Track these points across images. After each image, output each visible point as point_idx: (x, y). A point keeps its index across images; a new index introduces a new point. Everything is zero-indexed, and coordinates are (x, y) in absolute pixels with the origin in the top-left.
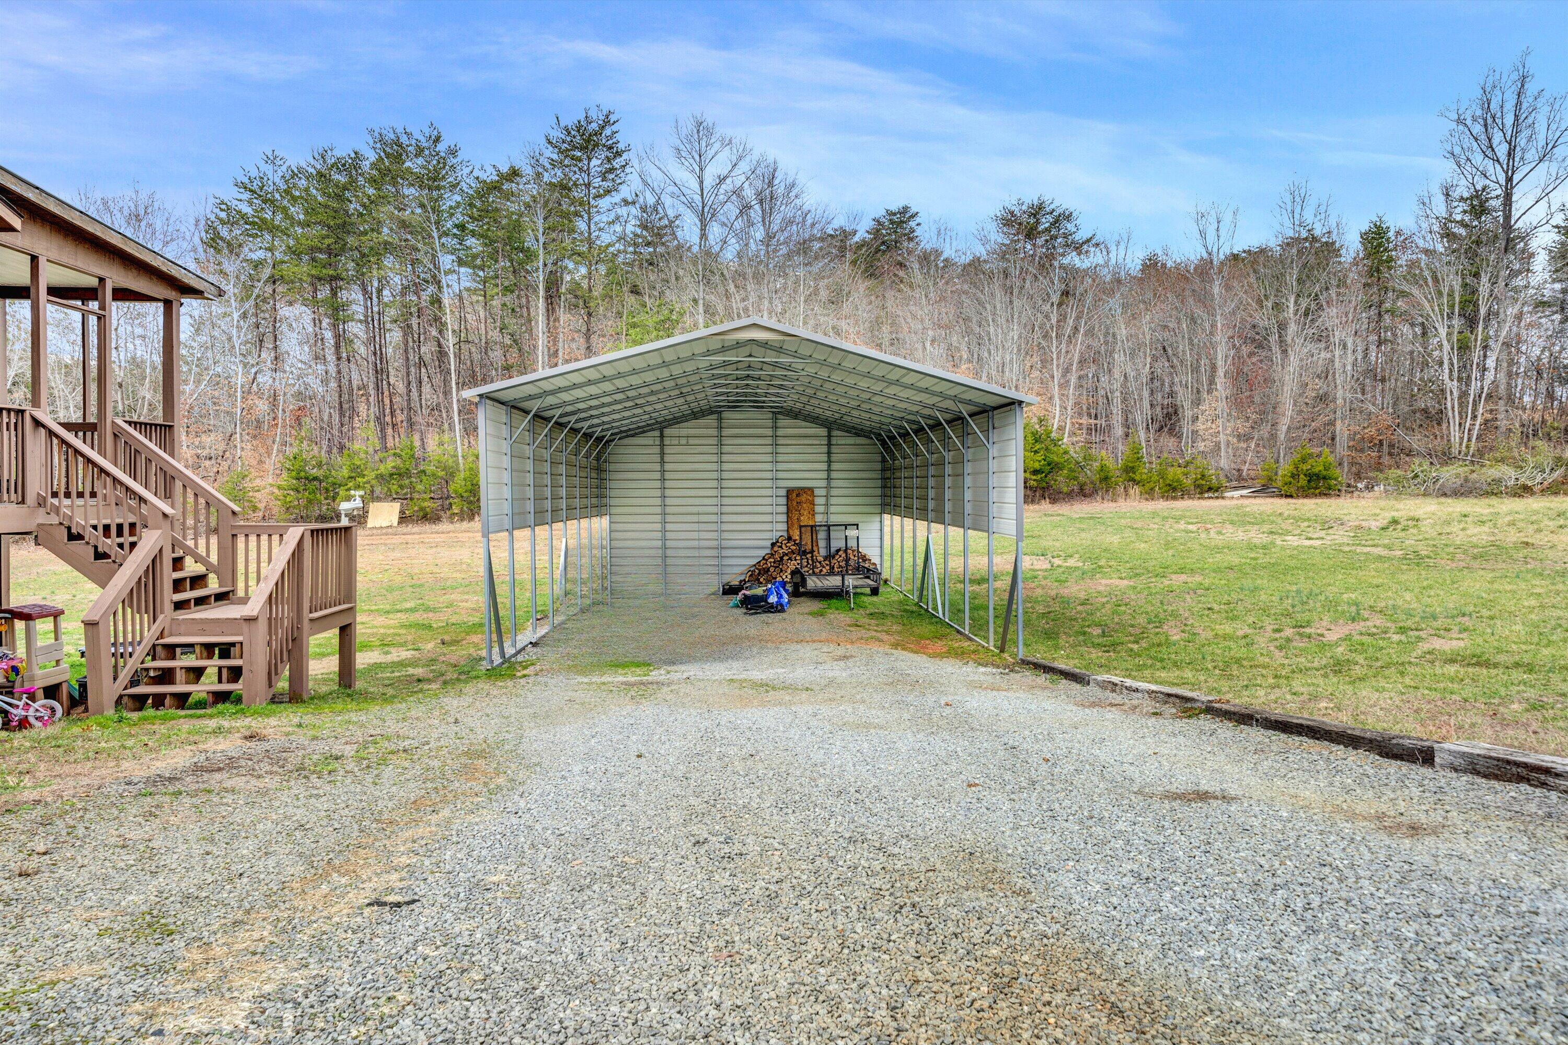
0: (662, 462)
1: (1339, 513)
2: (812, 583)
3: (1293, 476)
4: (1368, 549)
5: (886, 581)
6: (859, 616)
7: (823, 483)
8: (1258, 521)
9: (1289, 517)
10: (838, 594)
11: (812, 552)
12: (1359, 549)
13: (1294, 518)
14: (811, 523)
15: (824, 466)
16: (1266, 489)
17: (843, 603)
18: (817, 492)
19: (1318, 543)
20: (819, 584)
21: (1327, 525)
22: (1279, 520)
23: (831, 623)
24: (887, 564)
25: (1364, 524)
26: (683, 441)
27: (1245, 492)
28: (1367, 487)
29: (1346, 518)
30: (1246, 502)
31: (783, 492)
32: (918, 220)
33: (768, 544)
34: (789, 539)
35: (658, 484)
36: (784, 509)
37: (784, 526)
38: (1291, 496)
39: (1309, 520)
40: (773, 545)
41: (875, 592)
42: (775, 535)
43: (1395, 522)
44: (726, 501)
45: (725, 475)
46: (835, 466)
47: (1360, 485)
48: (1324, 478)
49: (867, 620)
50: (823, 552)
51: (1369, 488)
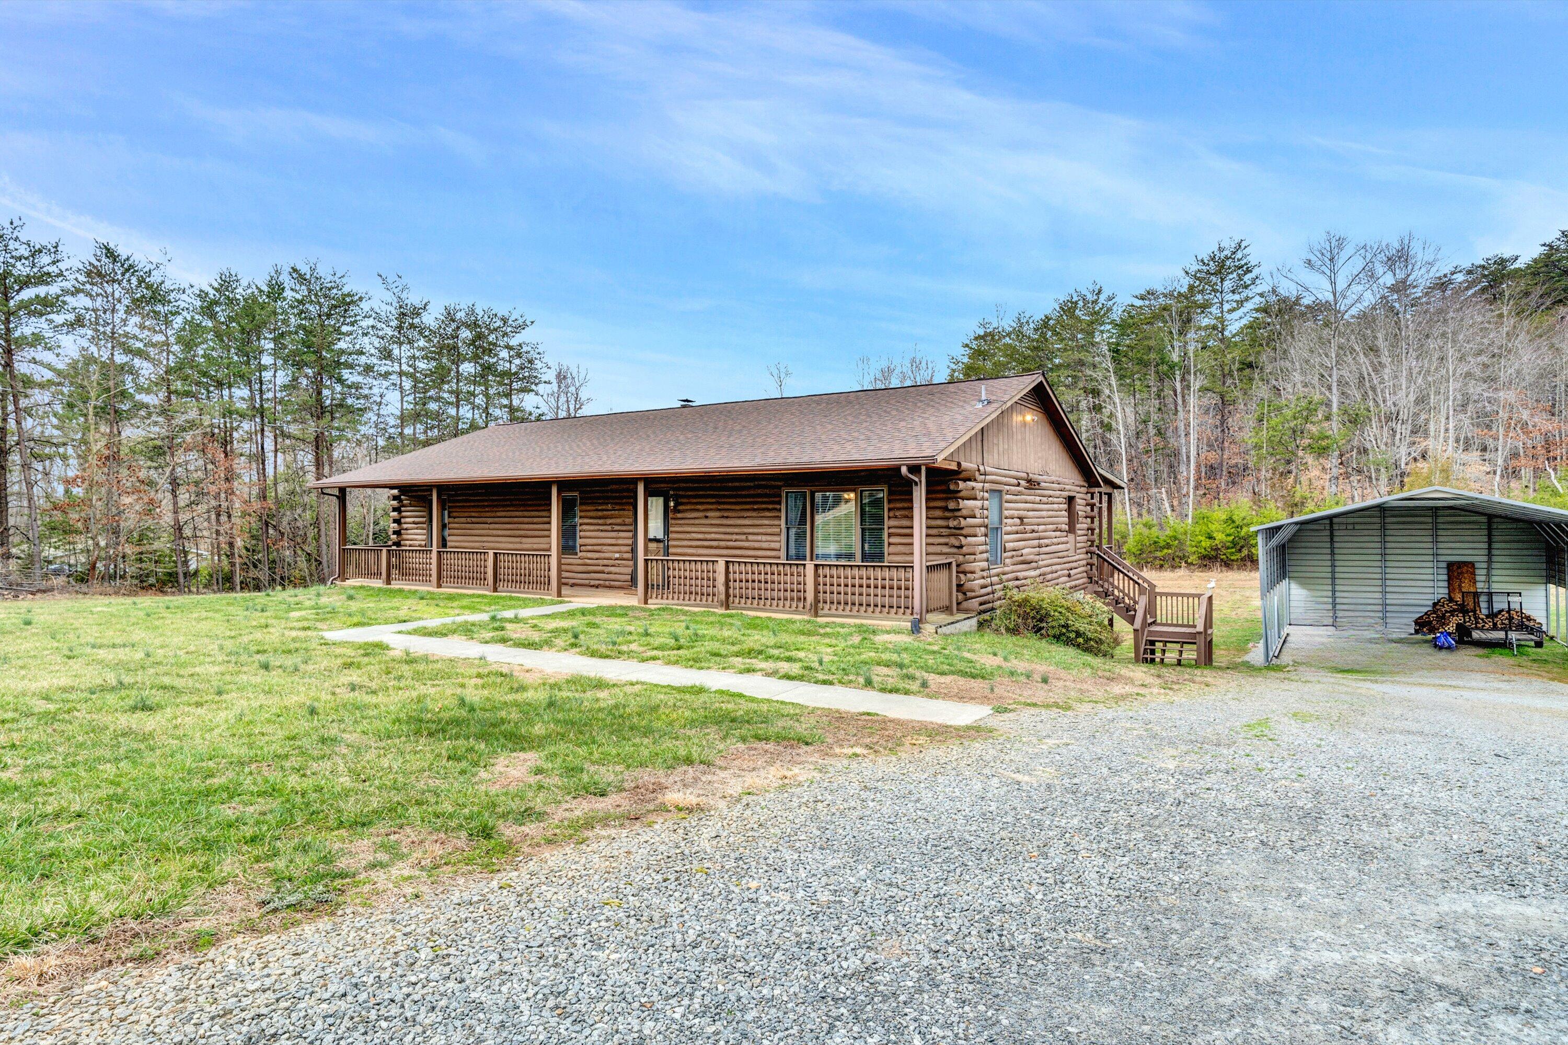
0: (1332, 541)
2: (1476, 635)
5: (1552, 638)
6: (1522, 660)
7: (1485, 558)
10: (1503, 645)
11: (1474, 611)
14: (1472, 590)
15: (1486, 546)
17: (1507, 651)
18: (1477, 565)
20: (1483, 636)
23: (1495, 662)
24: (1553, 624)
26: (1350, 527)
31: (1444, 565)
33: (1431, 603)
34: (1451, 600)
35: (1329, 557)
36: (1445, 577)
37: (1446, 591)
40: (1435, 604)
41: (1539, 645)
42: (1437, 597)
44: (1388, 570)
45: (1388, 551)
46: (1495, 545)
49: (1529, 664)
50: (1485, 611)
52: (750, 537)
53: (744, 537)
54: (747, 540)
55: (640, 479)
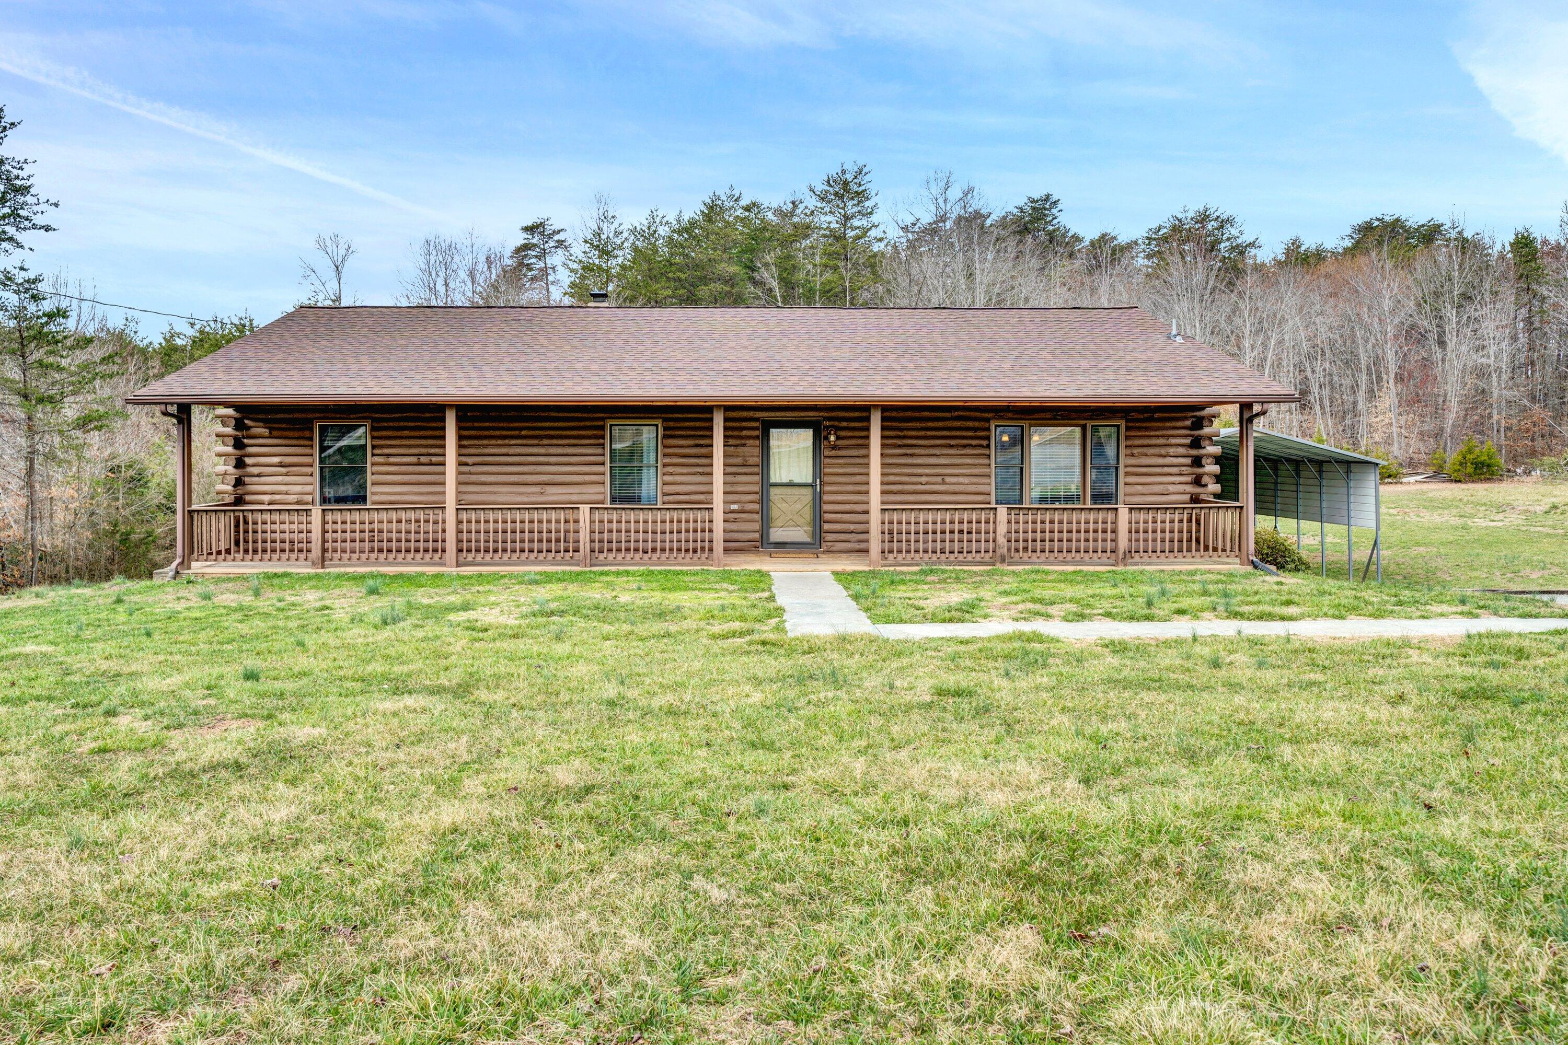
1: (1509, 499)
3: (1461, 464)
4: (1538, 529)
8: (1444, 505)
9: (1468, 502)
12: (1532, 529)
13: (1472, 503)
16: (1438, 474)
19: (1500, 524)
21: (1500, 509)
22: (1461, 505)
25: (1531, 508)
27: (1419, 478)
28: (1525, 472)
29: (1515, 504)
30: (1425, 487)
32: (1060, 207)
38: (1460, 481)
39: (1485, 505)
43: (1555, 507)
47: (1518, 470)
48: (1489, 466)
51: (1527, 473)
52: (948, 479)
53: (939, 479)
54: (944, 483)
55: (876, 406)
